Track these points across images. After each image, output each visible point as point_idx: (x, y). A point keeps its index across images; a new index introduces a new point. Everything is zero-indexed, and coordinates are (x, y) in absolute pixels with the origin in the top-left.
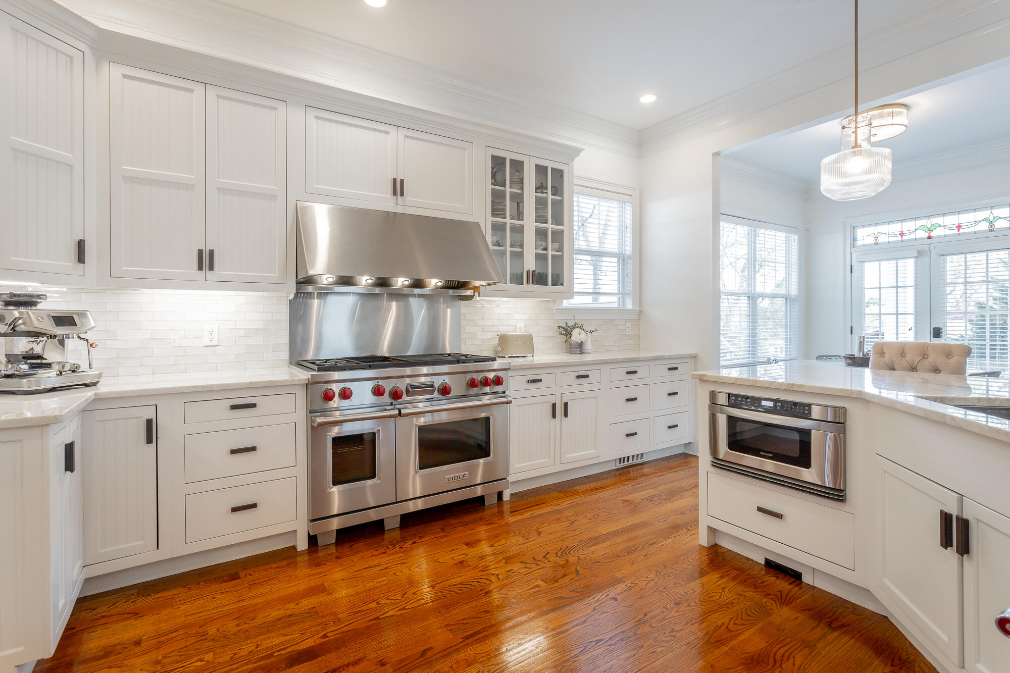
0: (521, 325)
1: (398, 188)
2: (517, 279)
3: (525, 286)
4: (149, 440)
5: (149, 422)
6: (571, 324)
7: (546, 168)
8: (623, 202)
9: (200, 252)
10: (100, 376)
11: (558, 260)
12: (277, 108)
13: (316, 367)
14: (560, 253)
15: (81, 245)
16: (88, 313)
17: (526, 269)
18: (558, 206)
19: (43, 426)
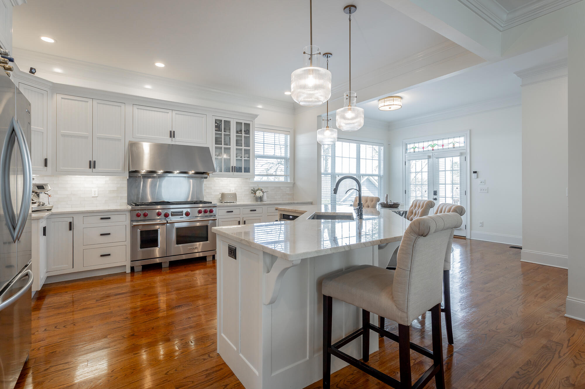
0: (233, 189)
1: (172, 134)
2: (227, 170)
3: (231, 173)
4: (70, 229)
5: (70, 223)
6: (256, 189)
7: (242, 123)
8: (286, 135)
9: (90, 162)
10: (52, 207)
11: (247, 162)
12: (121, 106)
13: (134, 205)
14: (248, 159)
15: (46, 160)
16: (48, 185)
17: (231, 165)
18: (247, 139)
19: (38, 219)
